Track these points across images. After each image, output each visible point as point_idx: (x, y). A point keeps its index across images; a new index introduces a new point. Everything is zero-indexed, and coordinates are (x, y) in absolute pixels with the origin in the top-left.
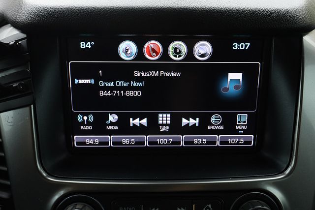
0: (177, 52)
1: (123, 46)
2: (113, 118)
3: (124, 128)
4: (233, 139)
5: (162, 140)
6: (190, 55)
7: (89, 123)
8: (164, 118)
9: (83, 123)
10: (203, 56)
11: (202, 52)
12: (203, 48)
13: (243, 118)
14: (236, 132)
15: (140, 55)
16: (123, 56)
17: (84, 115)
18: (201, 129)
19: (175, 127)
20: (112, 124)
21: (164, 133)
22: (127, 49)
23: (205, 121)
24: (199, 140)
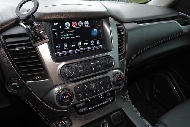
0: (80, 24)
1: (66, 24)
2: (66, 46)
3: (69, 48)
4: (97, 47)
5: (80, 50)
6: (84, 25)
7: (59, 48)
8: (80, 44)
9: (57, 49)
10: (87, 25)
11: (86, 24)
12: (87, 23)
13: (98, 41)
14: (97, 45)
15: (71, 26)
16: (67, 27)
17: (57, 46)
18: (89, 45)
19: (83, 46)
20: (66, 47)
21: (80, 48)
22: (67, 25)
23: (90, 43)
24: (89, 48)
